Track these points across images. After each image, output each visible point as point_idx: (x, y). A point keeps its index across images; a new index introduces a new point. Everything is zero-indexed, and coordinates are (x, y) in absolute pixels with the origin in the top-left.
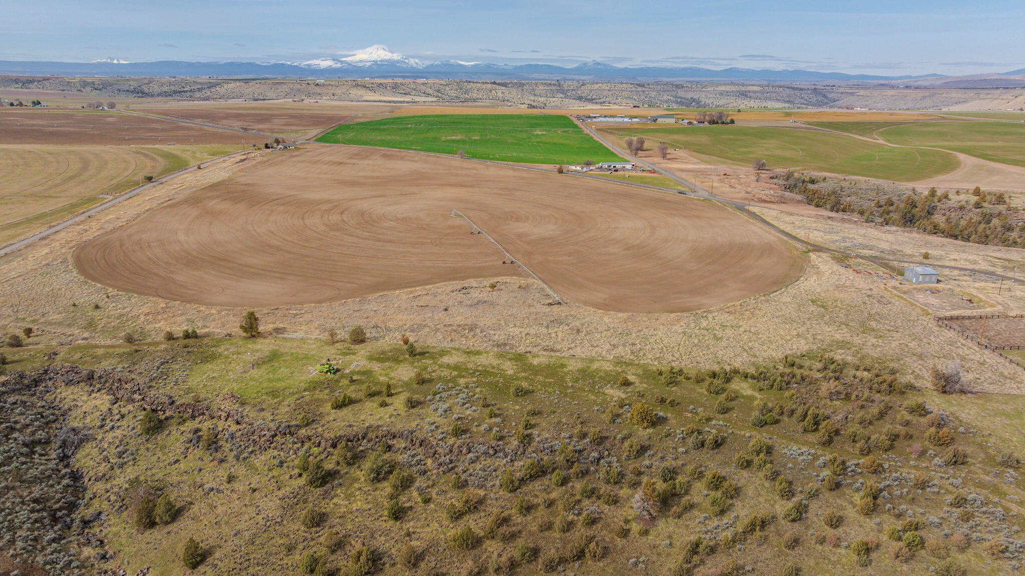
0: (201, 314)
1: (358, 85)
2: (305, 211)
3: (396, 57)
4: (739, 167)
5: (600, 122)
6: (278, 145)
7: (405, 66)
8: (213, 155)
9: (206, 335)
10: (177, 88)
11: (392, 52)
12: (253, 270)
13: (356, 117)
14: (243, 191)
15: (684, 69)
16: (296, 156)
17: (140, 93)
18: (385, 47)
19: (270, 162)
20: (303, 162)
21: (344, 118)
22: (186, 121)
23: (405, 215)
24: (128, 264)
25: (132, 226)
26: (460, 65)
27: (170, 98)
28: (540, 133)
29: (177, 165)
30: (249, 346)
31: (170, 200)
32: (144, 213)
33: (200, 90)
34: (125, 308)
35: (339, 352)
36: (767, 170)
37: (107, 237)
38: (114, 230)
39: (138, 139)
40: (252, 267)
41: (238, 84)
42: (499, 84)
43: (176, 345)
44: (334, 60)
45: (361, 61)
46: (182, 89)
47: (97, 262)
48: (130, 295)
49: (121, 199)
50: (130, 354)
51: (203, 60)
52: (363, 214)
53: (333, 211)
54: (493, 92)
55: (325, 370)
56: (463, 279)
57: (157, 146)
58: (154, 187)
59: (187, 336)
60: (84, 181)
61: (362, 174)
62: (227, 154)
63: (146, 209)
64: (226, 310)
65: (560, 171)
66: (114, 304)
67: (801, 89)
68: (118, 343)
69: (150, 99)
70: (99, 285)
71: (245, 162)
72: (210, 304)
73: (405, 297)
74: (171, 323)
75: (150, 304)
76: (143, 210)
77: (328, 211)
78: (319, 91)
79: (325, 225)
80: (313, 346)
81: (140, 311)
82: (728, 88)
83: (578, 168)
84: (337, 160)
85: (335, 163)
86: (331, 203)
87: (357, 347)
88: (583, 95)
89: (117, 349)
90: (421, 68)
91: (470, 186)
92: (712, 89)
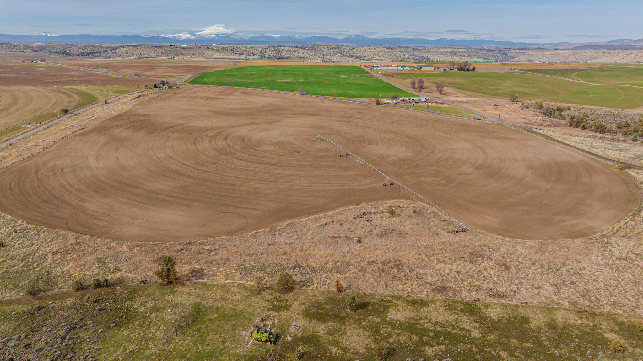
0: (112, 252)
1: (209, 48)
2: (195, 137)
3: (230, 31)
4: (498, 100)
5: (382, 70)
6: (163, 85)
7: (236, 37)
8: (116, 93)
9: (120, 282)
10: (89, 50)
11: (227, 29)
12: (159, 196)
13: (214, 67)
14: (142, 121)
15: (412, 39)
16: (178, 93)
17: (64, 53)
18: (223, 25)
19: (160, 98)
20: (185, 97)
21: (204, 68)
22: (95, 70)
23: (277, 140)
24: (41, 192)
25: (49, 152)
26: (272, 37)
27: (85, 57)
28: (345, 77)
29: (90, 100)
30: (168, 298)
31: (83, 129)
32: (60, 140)
33: (104, 52)
34: (32, 245)
35: (269, 305)
36: (519, 101)
37: (25, 164)
38: (32, 156)
39: (60, 82)
40: (158, 194)
41: (130, 48)
42: (300, 48)
43: (85, 298)
44: (191, 34)
45: (208, 34)
46: (93, 51)
47: (11, 190)
48: (40, 228)
49: (40, 129)
50: (31, 314)
51: (106, 34)
52: (243, 139)
53: (218, 137)
54: (297, 53)
55: (264, 339)
56: (357, 203)
57: (73, 87)
58: (69, 118)
59: (98, 285)
60: (11, 113)
61: (231, 106)
62: (127, 92)
63: (61, 137)
64: (137, 246)
65: (378, 103)
66: (21, 241)
67: (492, 51)
68: (18, 296)
69: (70, 58)
70: (9, 217)
71: (141, 98)
72: (120, 239)
73: (313, 226)
74: (81, 266)
75: (58, 240)
76: (59, 138)
77: (215, 137)
78: (184, 52)
79: (214, 149)
80: (239, 297)
81: (48, 249)
82: (446, 50)
83: (389, 101)
84: (210, 96)
85: (209, 98)
86: (215, 130)
87: (288, 296)
88: (354, 54)
89: (16, 306)
90: (246, 39)
91: (317, 115)
92: (436, 50)
